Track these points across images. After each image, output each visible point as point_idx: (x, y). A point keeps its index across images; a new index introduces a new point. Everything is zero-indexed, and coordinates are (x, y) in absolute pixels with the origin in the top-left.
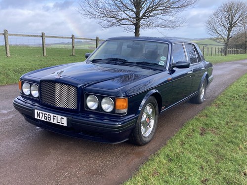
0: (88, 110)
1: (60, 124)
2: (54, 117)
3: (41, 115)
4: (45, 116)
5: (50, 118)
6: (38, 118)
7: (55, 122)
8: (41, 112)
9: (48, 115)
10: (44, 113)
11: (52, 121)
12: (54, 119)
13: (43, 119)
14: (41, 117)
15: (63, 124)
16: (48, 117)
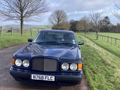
0: (63, 71)
1: (50, 80)
2: (46, 77)
3: (36, 77)
4: (39, 77)
5: (43, 78)
6: (34, 79)
7: (47, 80)
8: (36, 75)
9: (42, 76)
10: (39, 75)
11: (44, 79)
12: (45, 78)
13: (38, 79)
14: (36, 78)
15: (52, 80)
16: (42, 78)
